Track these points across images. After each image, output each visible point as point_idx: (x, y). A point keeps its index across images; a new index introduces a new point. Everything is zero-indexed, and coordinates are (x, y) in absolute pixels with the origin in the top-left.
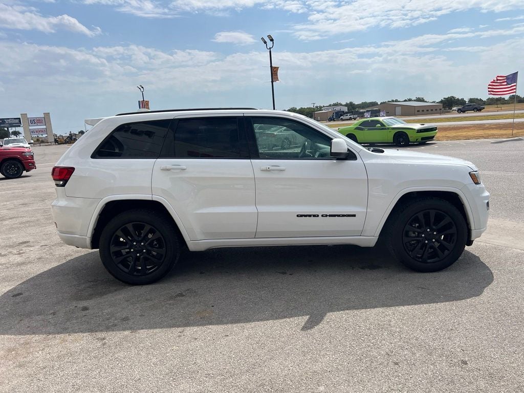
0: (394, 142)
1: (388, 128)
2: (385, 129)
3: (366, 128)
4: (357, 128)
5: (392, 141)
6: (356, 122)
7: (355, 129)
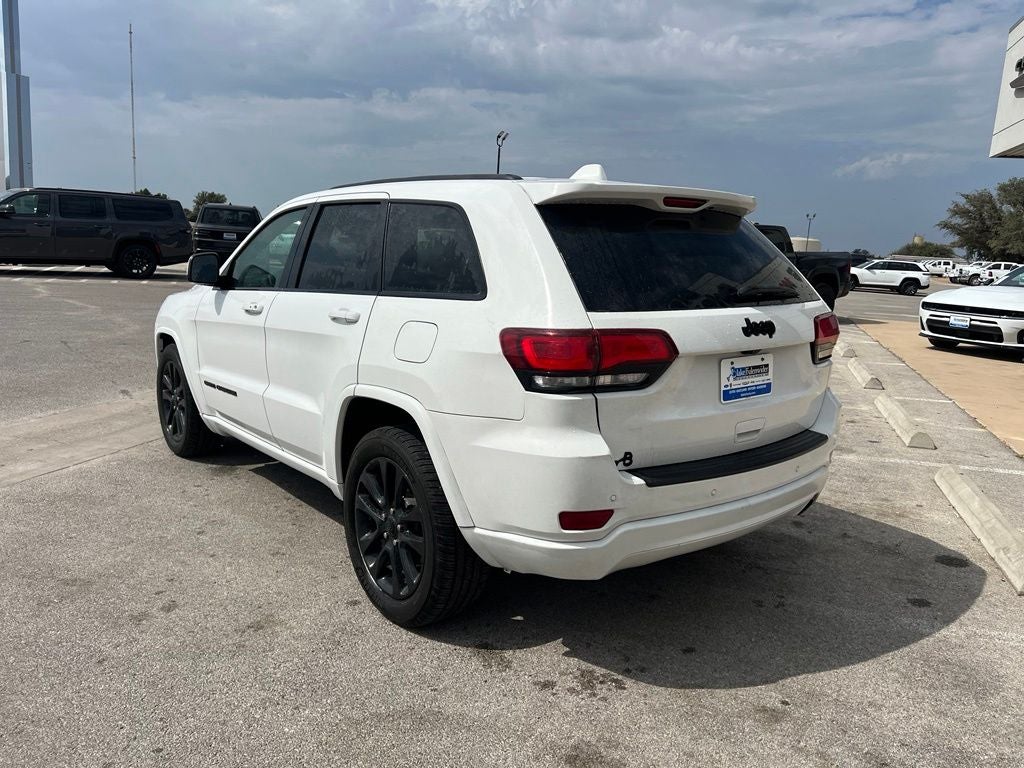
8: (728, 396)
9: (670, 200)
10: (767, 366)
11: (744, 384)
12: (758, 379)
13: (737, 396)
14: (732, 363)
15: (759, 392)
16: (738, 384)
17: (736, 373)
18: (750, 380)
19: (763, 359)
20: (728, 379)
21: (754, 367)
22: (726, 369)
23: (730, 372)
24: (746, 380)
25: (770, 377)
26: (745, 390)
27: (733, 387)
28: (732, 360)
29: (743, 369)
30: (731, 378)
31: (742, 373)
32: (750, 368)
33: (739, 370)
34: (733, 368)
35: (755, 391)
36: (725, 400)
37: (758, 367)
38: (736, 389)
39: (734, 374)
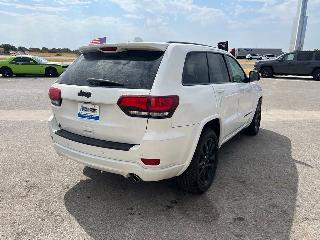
0: (46, 74)
1: (40, 64)
2: (38, 64)
3: (20, 63)
4: (10, 63)
5: (44, 73)
6: (8, 57)
7: (9, 63)
8: (80, 115)
10: (97, 109)
11: (86, 113)
12: (92, 113)
13: (84, 117)
14: (82, 105)
15: (93, 118)
16: (84, 113)
18: (89, 113)
19: (94, 107)
21: (91, 109)
22: (79, 107)
23: (81, 108)
24: (87, 112)
25: (98, 114)
26: (87, 116)
28: (82, 104)
29: (86, 108)
30: (81, 110)
31: (85, 109)
32: (89, 108)
33: (85, 108)
34: (82, 107)
35: (91, 117)
36: (79, 117)
37: (93, 109)
38: (83, 114)
39: (83, 109)
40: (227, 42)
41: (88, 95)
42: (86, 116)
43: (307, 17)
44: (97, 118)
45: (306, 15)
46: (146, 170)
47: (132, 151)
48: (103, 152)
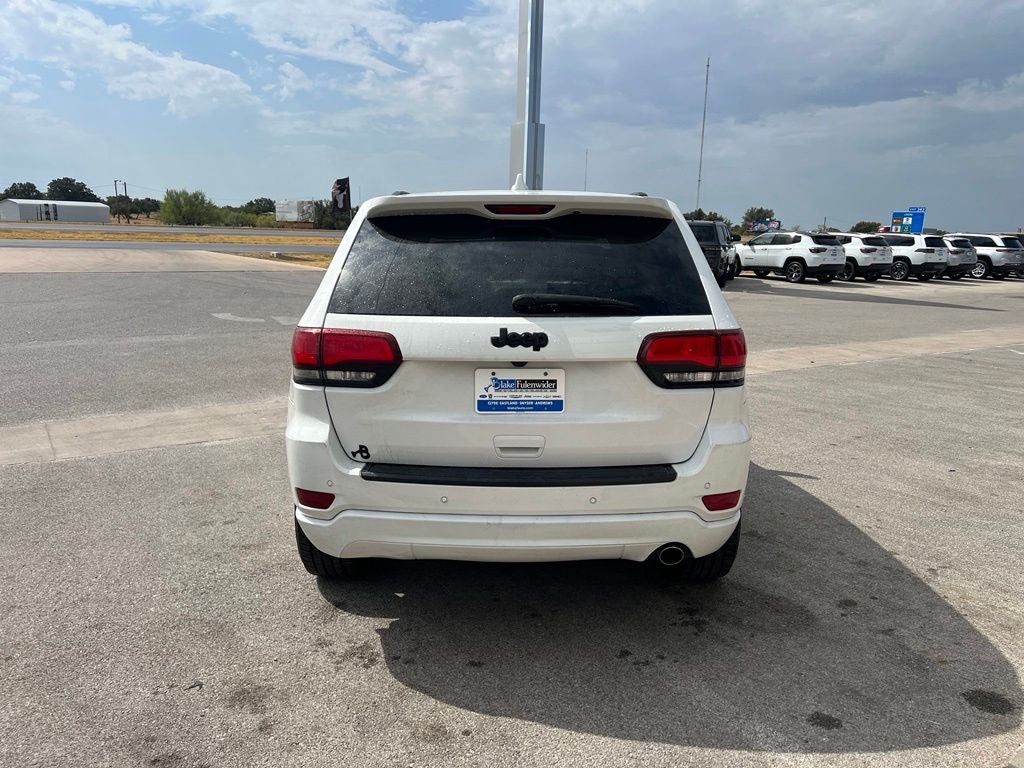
8: (483, 406)
9: (494, 208)
10: (555, 381)
11: (512, 396)
12: (539, 394)
13: (501, 407)
14: (493, 374)
15: (537, 407)
16: (499, 396)
17: (498, 384)
18: (524, 394)
19: (546, 374)
20: (486, 389)
21: (531, 381)
22: (482, 380)
23: (490, 382)
24: (516, 394)
25: (560, 393)
26: (516, 403)
27: (493, 398)
29: (511, 381)
30: (491, 389)
31: (508, 386)
32: (523, 381)
33: (505, 381)
34: (495, 379)
35: (533, 406)
36: (479, 410)
37: (540, 381)
38: (499, 401)
39: (496, 386)
40: (347, 179)
41: (538, 341)
42: (511, 406)
43: (544, 126)
44: (557, 406)
45: (541, 122)
46: (711, 526)
47: (685, 479)
48: (593, 500)
